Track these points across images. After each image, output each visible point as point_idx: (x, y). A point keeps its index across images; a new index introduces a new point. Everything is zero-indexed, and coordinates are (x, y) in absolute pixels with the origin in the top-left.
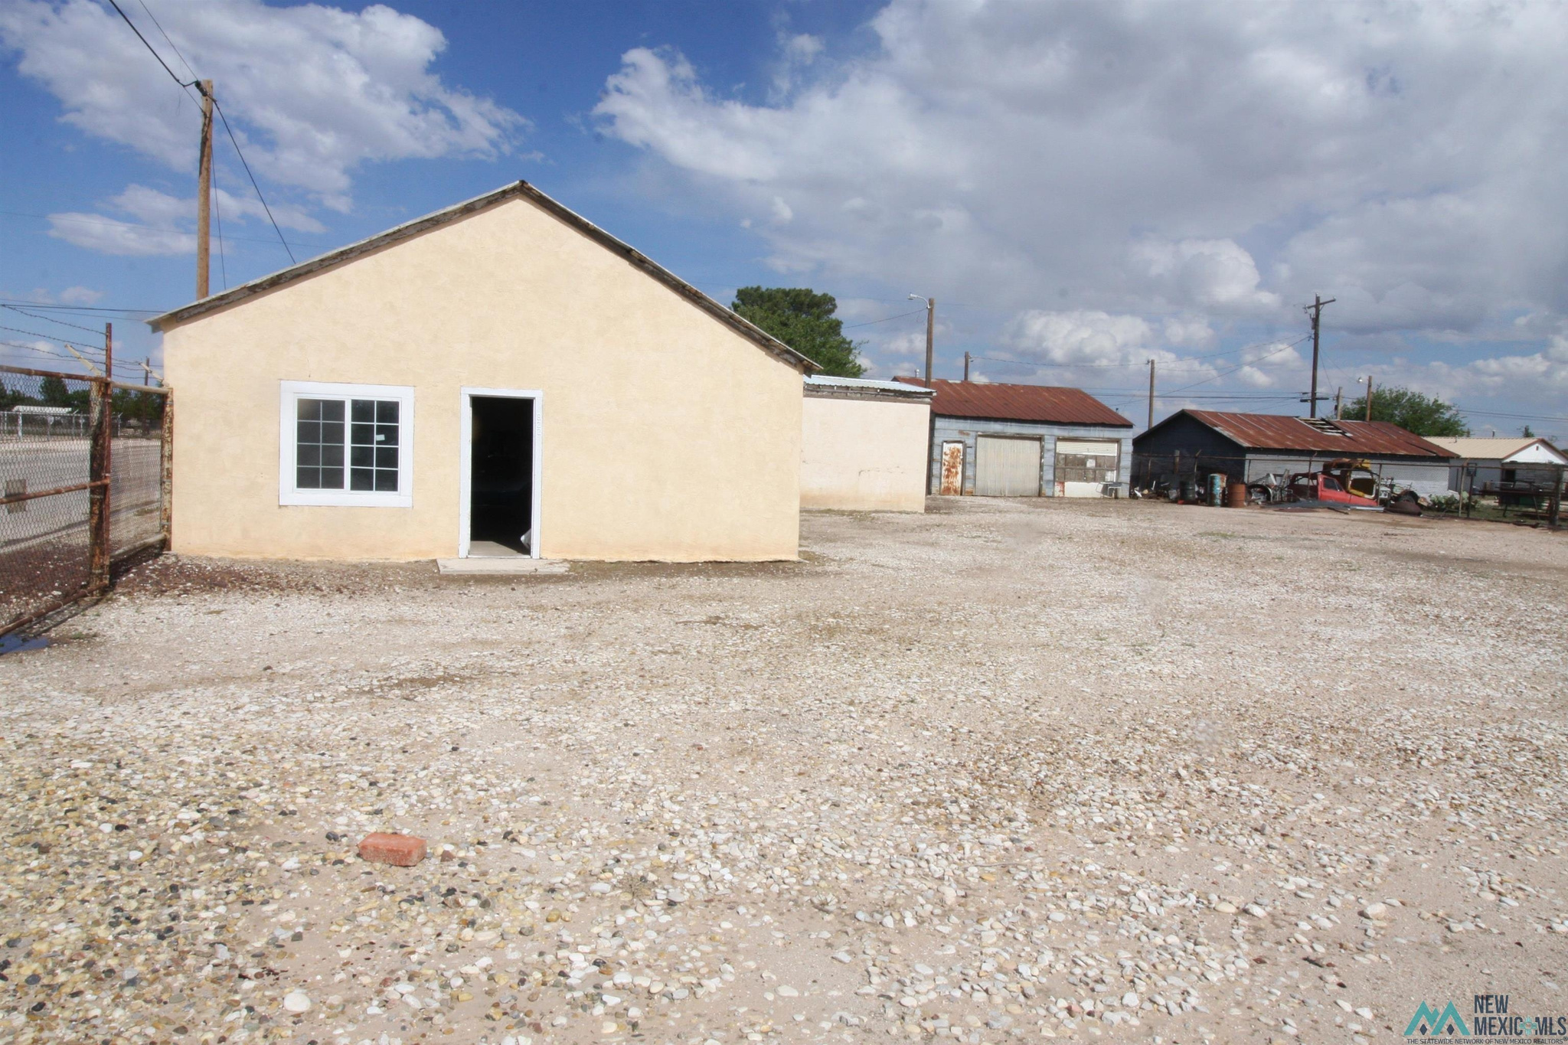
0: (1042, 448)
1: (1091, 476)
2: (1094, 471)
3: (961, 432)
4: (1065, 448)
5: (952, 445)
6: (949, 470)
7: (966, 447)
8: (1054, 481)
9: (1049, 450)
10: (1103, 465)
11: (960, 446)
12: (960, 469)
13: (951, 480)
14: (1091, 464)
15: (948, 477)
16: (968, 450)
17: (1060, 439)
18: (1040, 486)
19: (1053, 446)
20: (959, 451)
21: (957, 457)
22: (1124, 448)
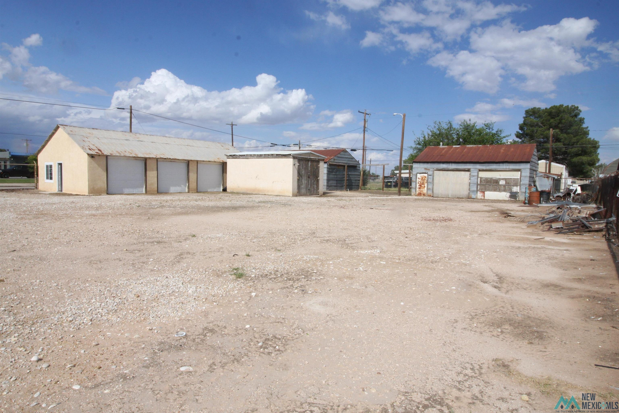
0: (470, 174)
1: (502, 188)
2: (504, 186)
3: (426, 169)
4: (483, 175)
5: (422, 175)
6: (420, 185)
7: (428, 175)
8: (477, 191)
9: (474, 176)
10: (509, 183)
11: (426, 175)
12: (426, 185)
13: (421, 190)
14: (502, 182)
15: (420, 188)
16: (429, 176)
17: (480, 170)
18: (469, 193)
19: (476, 174)
20: (425, 177)
21: (424, 180)
22: (523, 174)
